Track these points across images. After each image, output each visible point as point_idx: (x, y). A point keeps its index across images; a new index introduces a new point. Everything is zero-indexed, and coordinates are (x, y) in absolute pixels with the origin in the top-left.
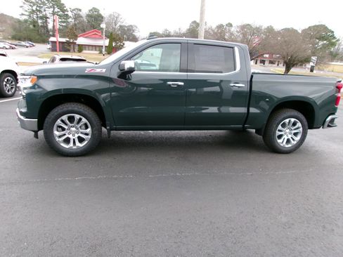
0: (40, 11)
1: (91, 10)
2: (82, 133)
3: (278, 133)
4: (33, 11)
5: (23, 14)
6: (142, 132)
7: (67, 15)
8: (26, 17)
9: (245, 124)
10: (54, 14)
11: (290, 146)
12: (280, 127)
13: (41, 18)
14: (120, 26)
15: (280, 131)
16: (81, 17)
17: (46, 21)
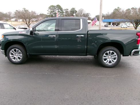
0: (54, 12)
1: (72, 9)
2: (19, 56)
3: (104, 58)
4: (52, 12)
5: (48, 13)
6: (54, 56)
7: (63, 12)
8: (49, 14)
9: (87, 53)
10: (58, 12)
11: (111, 64)
12: (105, 55)
13: (54, 14)
14: (83, 14)
15: (104, 57)
16: (68, 12)
17: (56, 15)
